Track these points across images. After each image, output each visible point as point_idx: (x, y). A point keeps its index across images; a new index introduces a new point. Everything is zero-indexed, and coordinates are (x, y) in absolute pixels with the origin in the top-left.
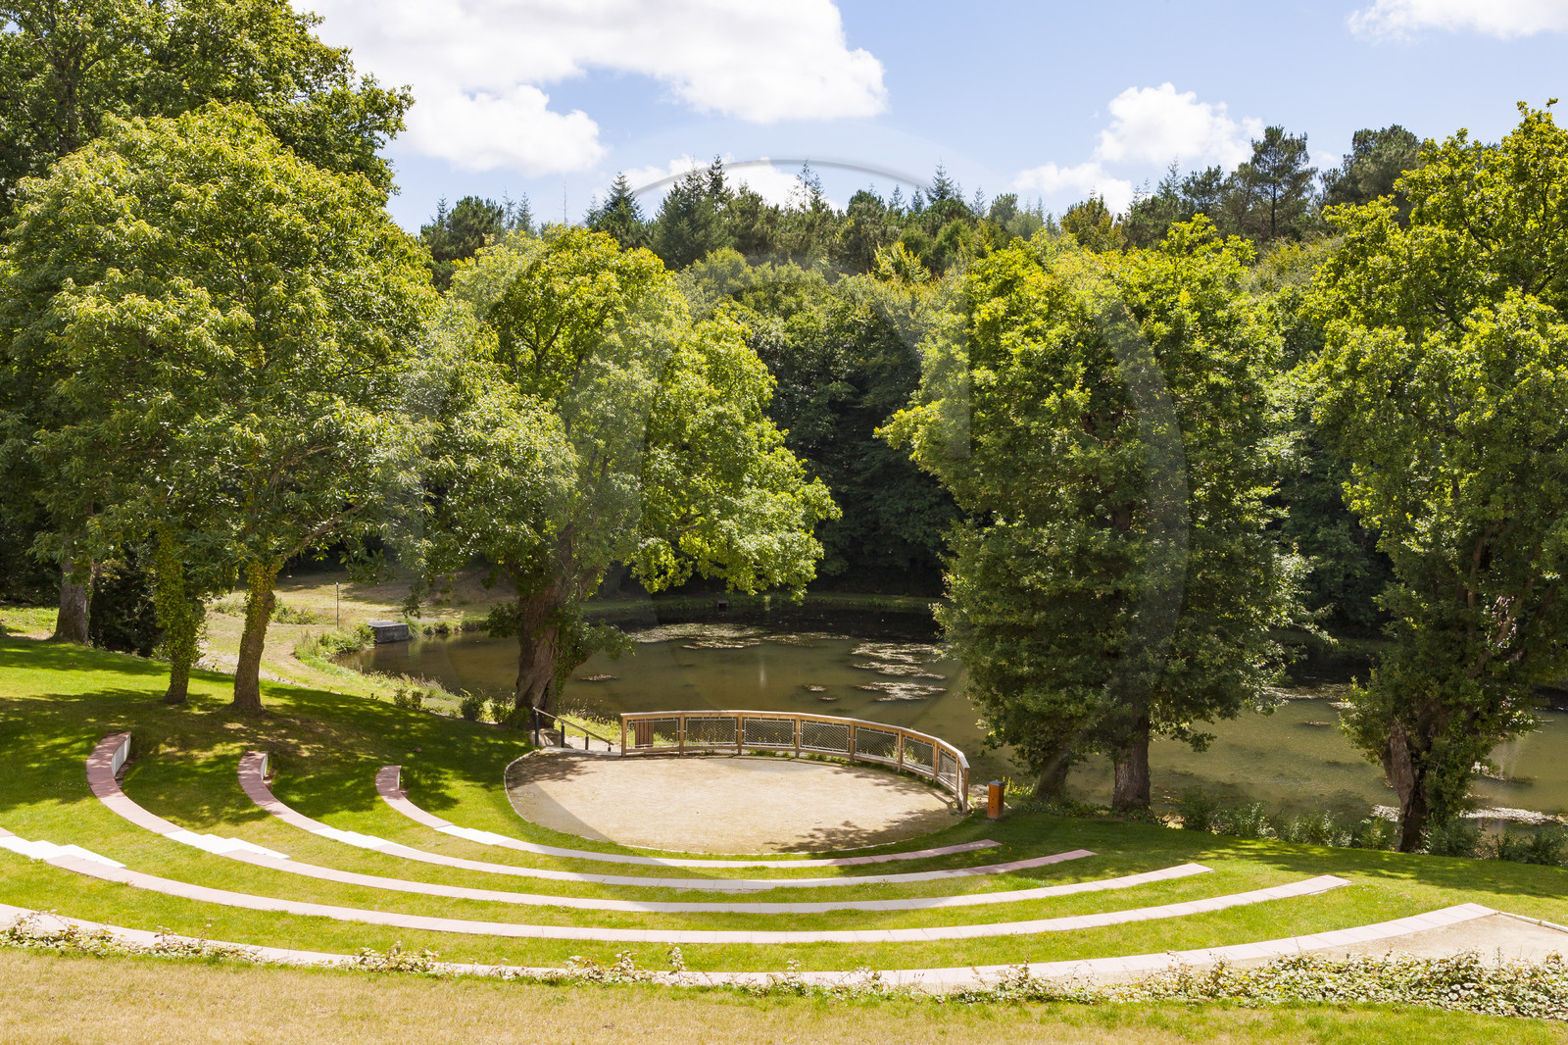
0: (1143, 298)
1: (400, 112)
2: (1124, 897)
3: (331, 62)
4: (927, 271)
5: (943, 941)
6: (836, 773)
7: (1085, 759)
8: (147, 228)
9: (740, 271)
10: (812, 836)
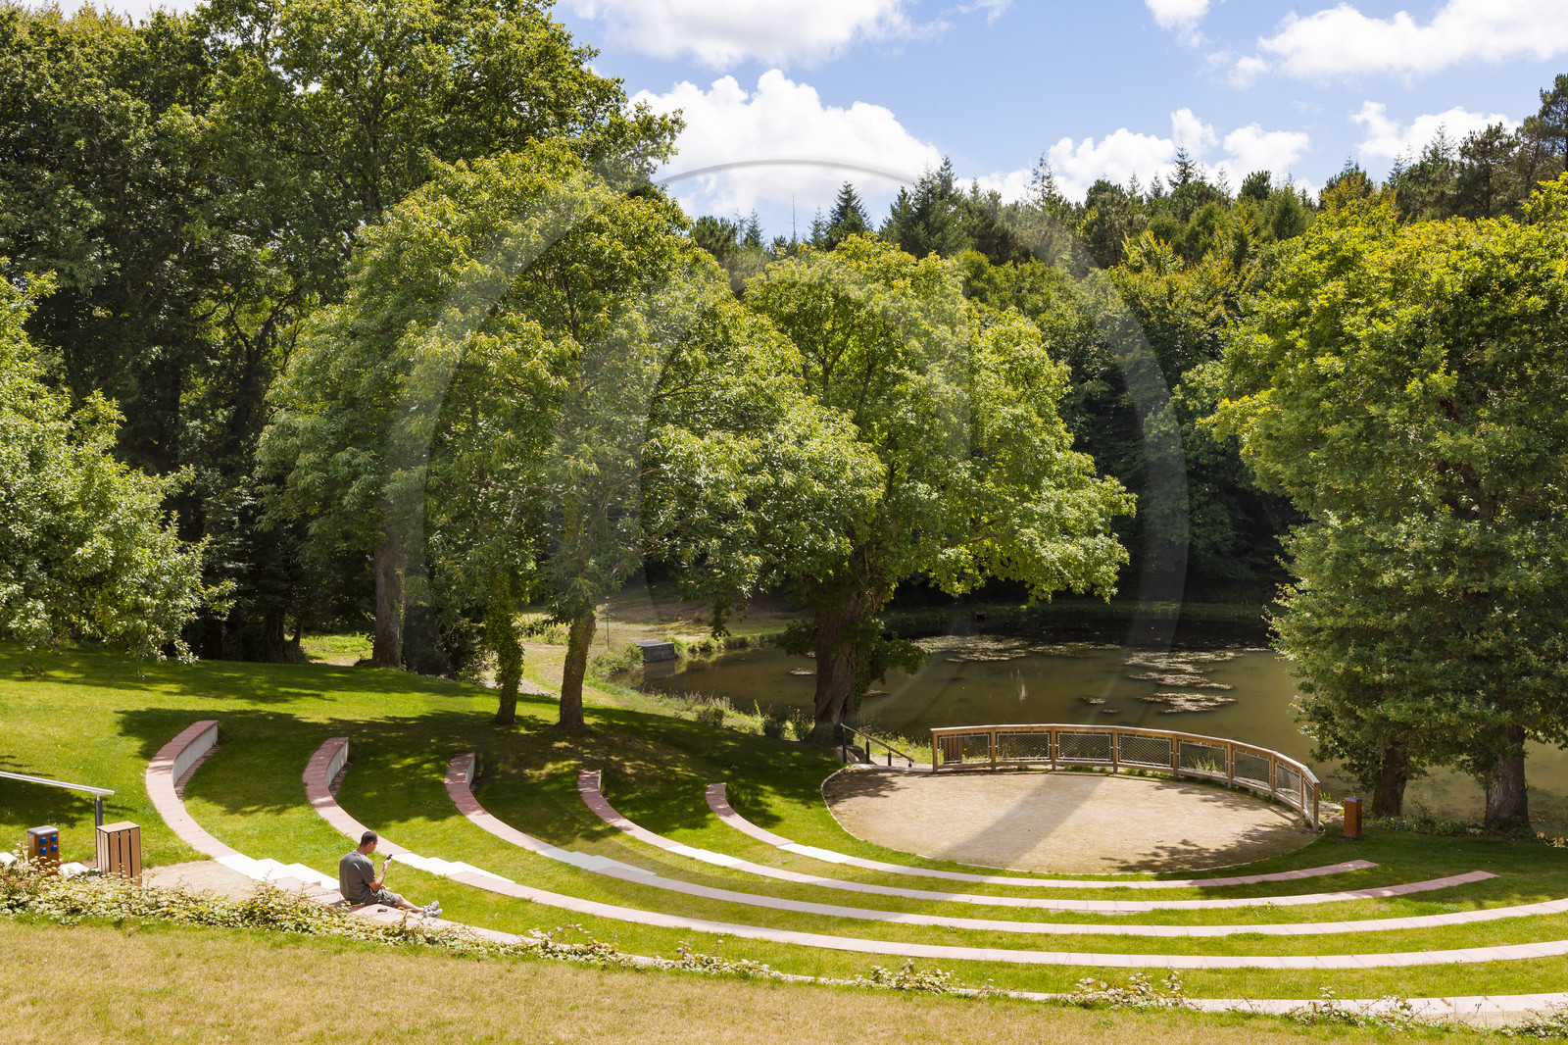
0: (1513, 270)
1: (673, 137)
2: (1557, 923)
3: (606, 93)
4: (1180, 258)
5: (1381, 968)
6: (1158, 788)
7: (1425, 773)
8: (479, 267)
9: (983, 272)
10: (1155, 855)
